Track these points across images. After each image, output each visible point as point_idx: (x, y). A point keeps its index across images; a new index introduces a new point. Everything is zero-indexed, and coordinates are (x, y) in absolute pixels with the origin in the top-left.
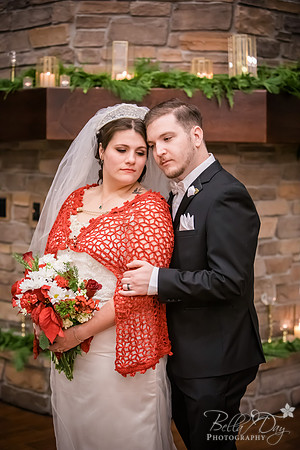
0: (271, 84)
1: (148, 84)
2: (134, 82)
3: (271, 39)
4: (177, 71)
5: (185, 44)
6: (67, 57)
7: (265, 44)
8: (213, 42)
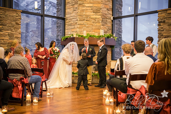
0: (106, 36)
1: (89, 36)
2: (87, 36)
3: (106, 30)
4: (93, 35)
5: (94, 31)
6: (77, 33)
7: (105, 31)
8: (98, 31)
